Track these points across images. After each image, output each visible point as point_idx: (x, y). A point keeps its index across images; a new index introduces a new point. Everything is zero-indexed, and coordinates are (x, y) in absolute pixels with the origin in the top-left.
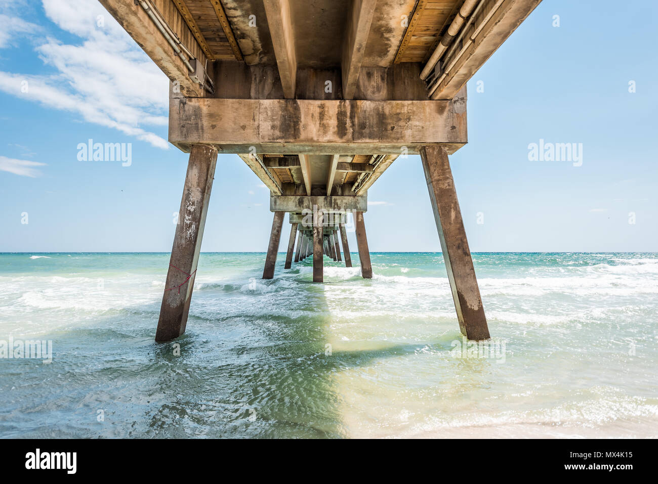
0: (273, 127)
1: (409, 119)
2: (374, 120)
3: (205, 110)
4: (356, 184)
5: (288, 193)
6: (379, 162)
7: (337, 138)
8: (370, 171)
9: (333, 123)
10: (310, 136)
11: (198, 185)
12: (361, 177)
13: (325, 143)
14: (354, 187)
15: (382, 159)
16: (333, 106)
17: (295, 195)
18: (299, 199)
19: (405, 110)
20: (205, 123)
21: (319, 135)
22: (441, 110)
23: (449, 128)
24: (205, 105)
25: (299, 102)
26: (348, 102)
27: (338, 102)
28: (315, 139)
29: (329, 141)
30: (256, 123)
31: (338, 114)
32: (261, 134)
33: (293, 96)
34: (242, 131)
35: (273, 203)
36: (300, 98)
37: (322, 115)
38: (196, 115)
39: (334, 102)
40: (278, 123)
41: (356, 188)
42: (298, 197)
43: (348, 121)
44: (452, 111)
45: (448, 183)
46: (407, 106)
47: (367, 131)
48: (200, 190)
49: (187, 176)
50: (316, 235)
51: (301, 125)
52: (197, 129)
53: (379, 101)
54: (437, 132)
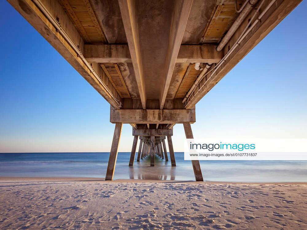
0: (140, 117)
1: (179, 115)
2: (169, 115)
3: (120, 113)
5: (140, 128)
7: (158, 121)
9: (157, 116)
10: (150, 120)
16: (157, 111)
17: (143, 129)
18: (145, 130)
19: (178, 112)
20: (120, 116)
21: (153, 120)
22: (188, 112)
23: (190, 118)
24: (120, 112)
25: (147, 110)
26: (161, 110)
27: (158, 110)
28: (152, 121)
30: (135, 116)
31: (158, 114)
33: (145, 109)
34: (131, 119)
35: (134, 132)
36: (147, 109)
37: (154, 114)
38: (118, 114)
39: (157, 110)
40: (141, 116)
42: (144, 130)
43: (161, 115)
44: (191, 113)
46: (178, 111)
47: (166, 118)
50: (151, 145)
51: (148, 117)
52: (118, 118)
53: (170, 109)
54: (187, 118)
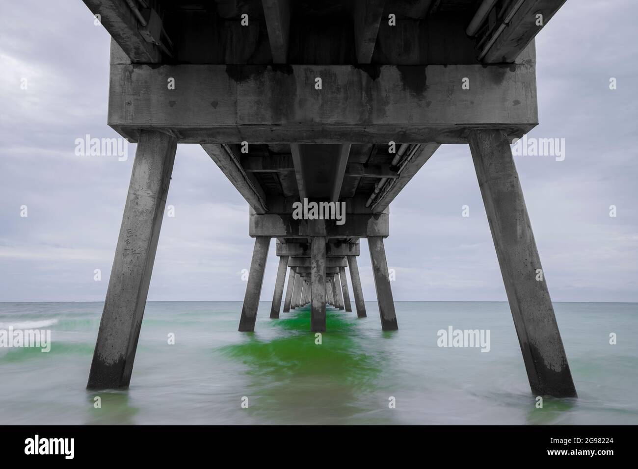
0: (257, 103)
1: (452, 91)
2: (400, 93)
4: (373, 196)
6: (407, 162)
8: (393, 175)
9: (342, 96)
10: (309, 116)
11: (149, 187)
12: (381, 184)
13: (331, 125)
14: (370, 201)
15: (411, 156)
16: (342, 74)
19: (446, 78)
21: (323, 114)
22: (497, 78)
23: (510, 104)
25: (293, 68)
27: (349, 68)
28: (317, 120)
29: (337, 124)
30: (232, 98)
31: (349, 85)
32: (239, 114)
33: (285, 60)
34: (213, 110)
35: (254, 225)
36: (295, 63)
39: (343, 67)
40: (263, 97)
41: (372, 203)
43: (364, 94)
44: (513, 79)
45: (511, 182)
48: (151, 193)
49: (133, 175)
51: (297, 100)
54: (493, 110)
